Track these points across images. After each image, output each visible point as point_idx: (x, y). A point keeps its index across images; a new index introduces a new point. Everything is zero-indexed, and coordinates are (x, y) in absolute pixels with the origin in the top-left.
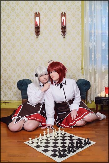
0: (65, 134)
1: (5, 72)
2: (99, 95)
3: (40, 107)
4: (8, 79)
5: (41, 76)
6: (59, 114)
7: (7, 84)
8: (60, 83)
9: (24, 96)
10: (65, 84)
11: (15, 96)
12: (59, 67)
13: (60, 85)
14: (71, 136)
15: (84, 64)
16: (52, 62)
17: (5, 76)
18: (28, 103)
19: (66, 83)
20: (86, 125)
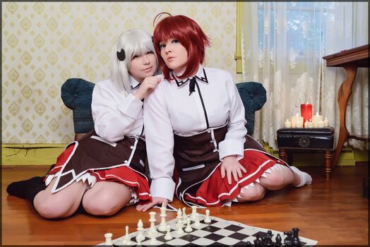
0: (213, 222)
1: (27, 64)
2: (288, 125)
3: (132, 147)
4: (34, 84)
5: (136, 56)
6: (184, 170)
7: (31, 98)
8: (191, 78)
9: (80, 123)
10: (205, 80)
11: (54, 131)
12: (189, 28)
13: (189, 82)
14: (232, 225)
15: (242, 46)
16: (166, 16)
17: (26, 76)
18: (93, 137)
19: (206, 78)
20: (264, 198)
